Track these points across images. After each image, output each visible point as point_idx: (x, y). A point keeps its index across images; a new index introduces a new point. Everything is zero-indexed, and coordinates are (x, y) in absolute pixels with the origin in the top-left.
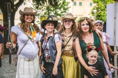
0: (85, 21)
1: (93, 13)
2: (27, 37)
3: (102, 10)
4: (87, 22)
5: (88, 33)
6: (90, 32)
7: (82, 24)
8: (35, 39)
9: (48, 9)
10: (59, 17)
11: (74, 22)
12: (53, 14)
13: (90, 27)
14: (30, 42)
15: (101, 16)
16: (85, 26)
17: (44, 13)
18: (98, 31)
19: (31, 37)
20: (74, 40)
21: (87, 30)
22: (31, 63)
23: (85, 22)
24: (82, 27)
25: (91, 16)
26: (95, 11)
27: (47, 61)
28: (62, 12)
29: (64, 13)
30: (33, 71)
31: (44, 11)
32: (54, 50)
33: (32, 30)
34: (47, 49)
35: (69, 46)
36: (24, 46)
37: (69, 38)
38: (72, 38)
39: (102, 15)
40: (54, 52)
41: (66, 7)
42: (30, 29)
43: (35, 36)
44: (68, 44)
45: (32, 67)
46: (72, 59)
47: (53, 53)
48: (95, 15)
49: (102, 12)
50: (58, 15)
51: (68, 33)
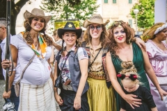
0: (120, 26)
1: (133, 14)
2: (33, 52)
3: (147, 9)
4: (122, 29)
5: (125, 44)
6: (127, 42)
7: (115, 31)
8: (44, 55)
9: (66, 9)
10: (82, 21)
11: (104, 29)
12: (74, 17)
13: (127, 35)
14: (36, 59)
15: (145, 18)
16: (120, 34)
17: (60, 16)
18: (139, 41)
19: (39, 52)
20: (104, 55)
21: (123, 40)
22: (40, 91)
23: (120, 28)
24: (115, 35)
25: (131, 18)
26: (137, 11)
27: (65, 88)
28: (87, 14)
29: (90, 16)
30: (43, 104)
31: (60, 13)
32: (77, 71)
33: (41, 42)
34: (66, 70)
35: (97, 64)
36: (28, 65)
37: (97, 52)
38: (102, 52)
39: (148, 16)
40: (77, 74)
41: (92, 6)
42: (38, 40)
43: (45, 51)
44: (95, 61)
45: (41, 98)
46: (102, 83)
47: (74, 76)
48: (137, 17)
49: (148, 13)
50: (81, 18)
51: (96, 45)
